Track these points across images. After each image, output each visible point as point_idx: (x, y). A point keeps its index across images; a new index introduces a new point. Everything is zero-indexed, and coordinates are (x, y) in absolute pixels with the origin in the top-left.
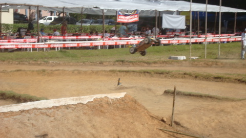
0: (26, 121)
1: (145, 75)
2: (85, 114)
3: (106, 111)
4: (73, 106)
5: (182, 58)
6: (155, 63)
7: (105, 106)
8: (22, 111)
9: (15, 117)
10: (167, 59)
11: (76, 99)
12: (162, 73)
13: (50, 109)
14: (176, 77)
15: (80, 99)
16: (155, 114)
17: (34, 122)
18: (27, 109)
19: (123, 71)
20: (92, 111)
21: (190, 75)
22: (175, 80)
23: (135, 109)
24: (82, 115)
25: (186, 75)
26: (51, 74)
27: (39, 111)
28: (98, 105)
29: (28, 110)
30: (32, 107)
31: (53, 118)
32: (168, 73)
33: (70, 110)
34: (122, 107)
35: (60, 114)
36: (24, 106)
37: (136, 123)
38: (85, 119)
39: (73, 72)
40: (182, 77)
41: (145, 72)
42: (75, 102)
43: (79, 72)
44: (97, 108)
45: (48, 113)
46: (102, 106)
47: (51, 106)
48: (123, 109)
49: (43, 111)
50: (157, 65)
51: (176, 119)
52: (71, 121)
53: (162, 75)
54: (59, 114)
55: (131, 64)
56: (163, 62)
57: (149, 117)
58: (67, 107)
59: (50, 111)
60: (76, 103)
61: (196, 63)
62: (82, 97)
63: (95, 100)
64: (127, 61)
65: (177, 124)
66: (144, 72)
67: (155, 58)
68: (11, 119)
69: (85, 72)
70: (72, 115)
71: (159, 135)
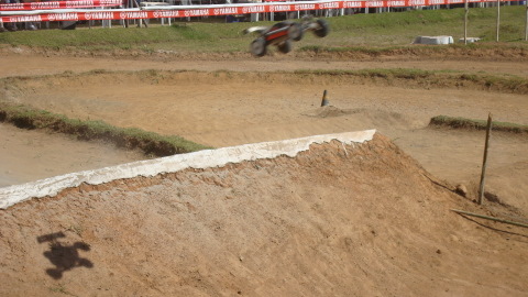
0: (176, 198)
1: (374, 81)
2: (294, 179)
3: (339, 173)
4: (268, 162)
5: (446, 40)
6: (387, 52)
7: (335, 160)
8: (164, 176)
9: (150, 189)
10: (411, 44)
11: (274, 147)
12: (411, 77)
13: (222, 169)
14: (443, 85)
15: (281, 146)
16: (439, 176)
17: (191, 200)
18: (173, 169)
19: (324, 73)
20: (309, 172)
21: (474, 80)
22: (441, 91)
23: (398, 167)
24: (290, 181)
25: (465, 81)
27: (198, 174)
28: (320, 159)
29: (176, 173)
30: (184, 166)
31: (230, 189)
32: (425, 76)
33: (262, 171)
34: (371, 163)
35: (243, 180)
36: (167, 164)
37: (406, 199)
38: (296, 191)
40: (457, 85)
41: (374, 75)
42: (272, 154)
44: (318, 165)
45: (217, 180)
46: (329, 162)
47: (222, 162)
48: (373, 168)
49: (208, 174)
50: (392, 57)
52: (267, 197)
53: (411, 81)
54: (241, 181)
55: (335, 56)
56: (406, 51)
57: (430, 183)
58: (256, 164)
59: (222, 174)
60: (274, 156)
61: (478, 51)
62: (285, 142)
63: (313, 147)
64: (326, 50)
65: (491, 198)
66: (372, 75)
67: (379, 40)
68: (141, 193)
69: (243, 75)
70: (268, 183)
71: (457, 226)
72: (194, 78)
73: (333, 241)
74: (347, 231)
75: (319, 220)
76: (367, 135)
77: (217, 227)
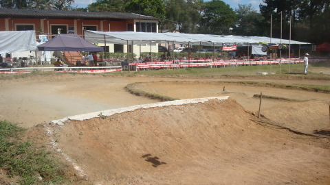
0: (167, 113)
1: (241, 85)
2: (203, 109)
3: (216, 108)
4: (195, 104)
5: (265, 73)
6: (247, 77)
7: (215, 104)
8: (164, 107)
9: (160, 110)
10: (255, 75)
11: (197, 100)
12: (252, 83)
13: (181, 105)
14: (261, 86)
15: (199, 100)
16: (247, 109)
17: (171, 114)
19: (226, 82)
20: (208, 107)
21: (270, 85)
23: (235, 107)
24: (201, 110)
25: (267, 85)
26: (182, 83)
27: (174, 107)
28: (211, 104)
29: (168, 106)
30: (170, 104)
31: (183, 111)
32: (256, 83)
33: (193, 106)
34: (227, 105)
37: (236, 116)
38: (203, 112)
39: (195, 82)
40: (265, 86)
41: (241, 83)
42: (197, 102)
43: (198, 82)
44: (210, 106)
48: (227, 107)
49: (177, 107)
50: (249, 78)
51: (261, 113)
52: (194, 114)
53: (252, 85)
54: (187, 109)
55: (232, 78)
56: (253, 76)
57: (244, 111)
58: (192, 104)
59: (181, 107)
61: (274, 77)
62: (200, 98)
63: (209, 100)
64: (229, 76)
65: (262, 116)
67: (248, 73)
68: (158, 111)
69: (202, 82)
70: (194, 110)
71: (250, 124)
72: (189, 83)
73: (212, 126)
74: (216, 124)
75: (208, 120)
76: (226, 97)
77: (178, 121)
